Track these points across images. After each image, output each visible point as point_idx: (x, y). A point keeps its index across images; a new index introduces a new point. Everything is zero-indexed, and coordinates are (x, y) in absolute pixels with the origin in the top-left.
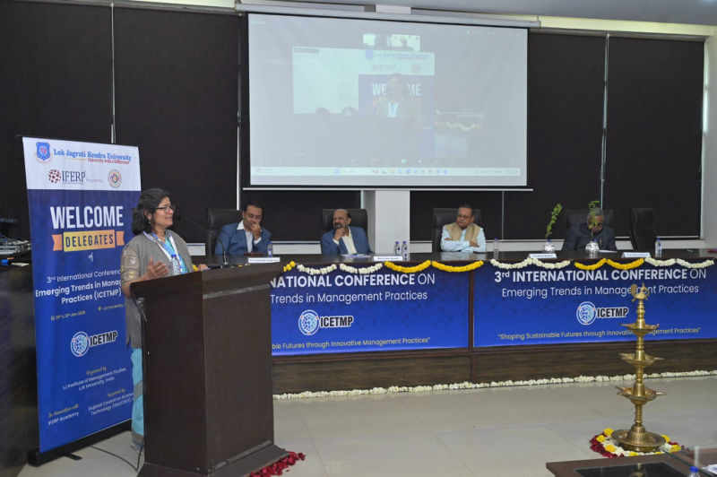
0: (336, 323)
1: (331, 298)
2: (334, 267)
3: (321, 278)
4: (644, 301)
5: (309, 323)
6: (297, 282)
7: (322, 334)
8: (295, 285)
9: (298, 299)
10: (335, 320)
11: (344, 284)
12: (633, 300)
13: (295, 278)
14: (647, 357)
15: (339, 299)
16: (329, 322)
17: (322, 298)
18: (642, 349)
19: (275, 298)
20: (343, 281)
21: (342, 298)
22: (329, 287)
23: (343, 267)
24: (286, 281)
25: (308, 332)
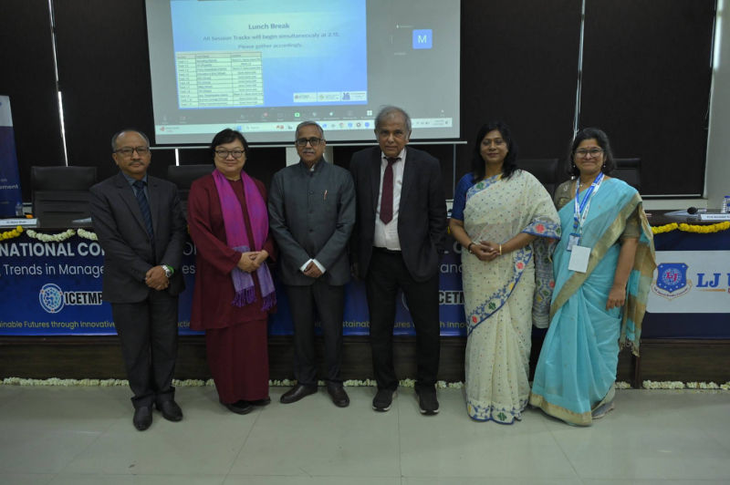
0: (84, 299)
1: (76, 270)
2: (70, 233)
3: (61, 246)
5: (52, 298)
6: (33, 250)
7: (68, 312)
8: (31, 254)
9: (36, 270)
10: (82, 296)
11: (89, 253)
13: (30, 245)
15: (84, 271)
16: (75, 298)
17: (65, 270)
19: (9, 268)
20: (87, 249)
21: (88, 270)
22: (71, 257)
23: (81, 232)
24: (20, 249)
25: (53, 308)
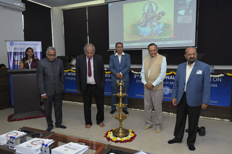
4: (122, 85)
12: (118, 85)
14: (123, 105)
18: (121, 102)
